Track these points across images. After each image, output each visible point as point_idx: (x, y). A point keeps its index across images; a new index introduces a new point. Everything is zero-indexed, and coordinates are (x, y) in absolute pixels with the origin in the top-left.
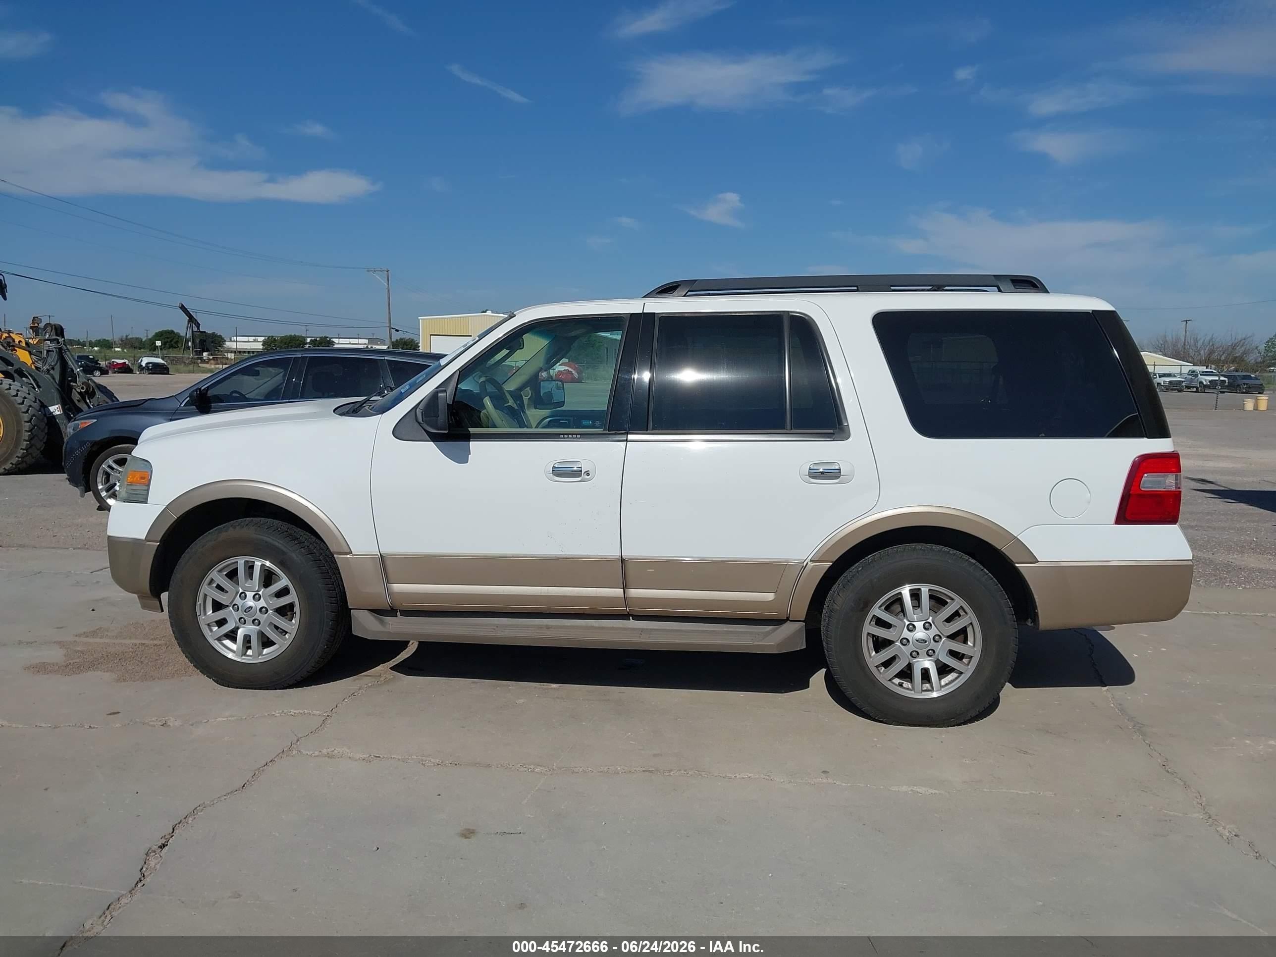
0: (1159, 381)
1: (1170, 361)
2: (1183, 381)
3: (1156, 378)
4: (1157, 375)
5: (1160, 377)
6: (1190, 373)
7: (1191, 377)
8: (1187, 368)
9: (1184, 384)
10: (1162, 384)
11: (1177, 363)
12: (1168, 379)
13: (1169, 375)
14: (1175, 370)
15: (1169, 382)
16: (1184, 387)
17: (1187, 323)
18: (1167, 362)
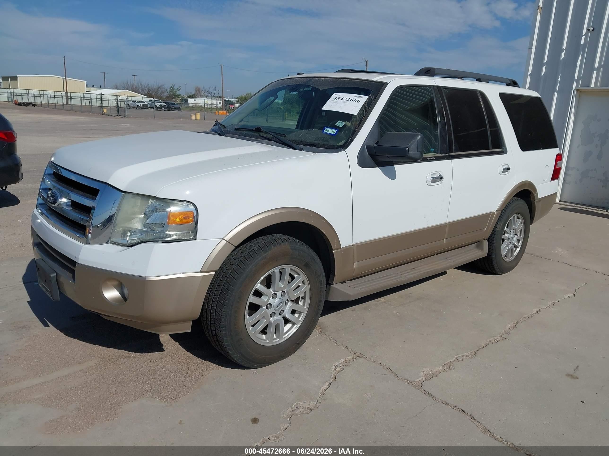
0: (138, 105)
1: (139, 95)
2: (148, 105)
3: (136, 103)
4: (137, 101)
5: (138, 102)
6: (150, 101)
7: (151, 103)
8: (148, 99)
9: (149, 106)
10: (140, 106)
11: (141, 96)
12: (142, 104)
13: (142, 102)
14: (143, 100)
15: (142, 105)
16: (149, 107)
17: (135, 76)
18: (136, 95)
